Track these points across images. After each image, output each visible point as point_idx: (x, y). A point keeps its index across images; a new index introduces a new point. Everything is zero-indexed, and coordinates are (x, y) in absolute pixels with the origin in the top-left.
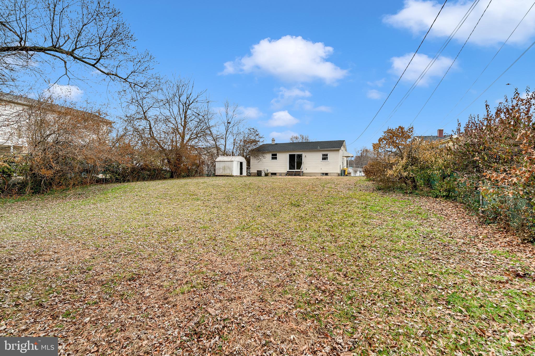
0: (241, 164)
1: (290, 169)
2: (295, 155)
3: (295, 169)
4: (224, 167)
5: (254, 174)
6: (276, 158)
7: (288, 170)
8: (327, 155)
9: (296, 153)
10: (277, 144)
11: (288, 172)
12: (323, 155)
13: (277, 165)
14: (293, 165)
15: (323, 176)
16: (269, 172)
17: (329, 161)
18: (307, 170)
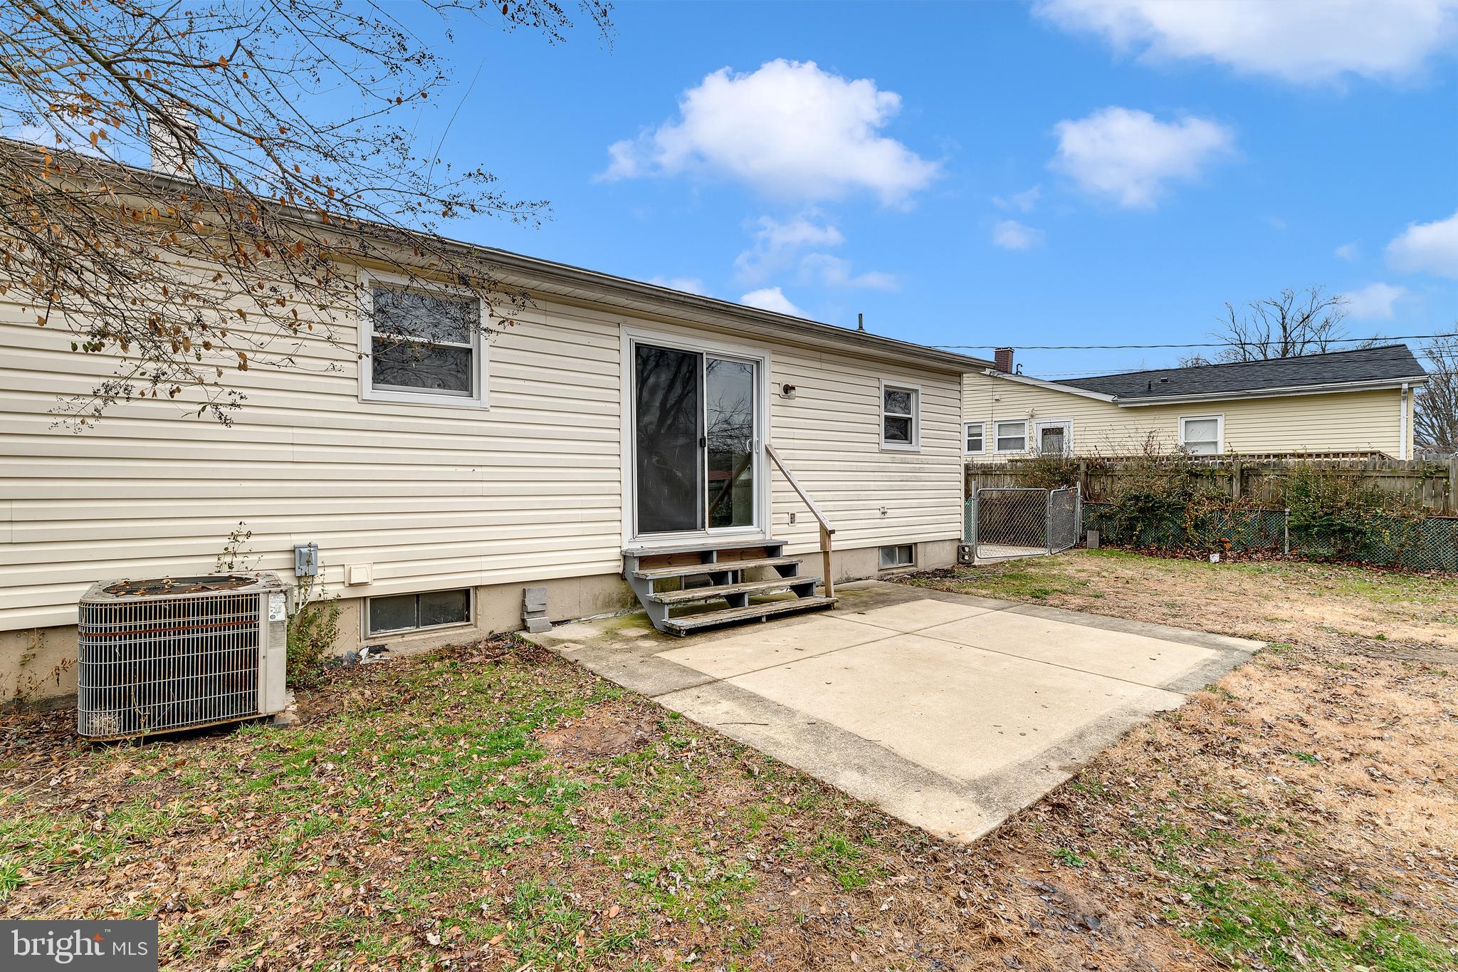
7: (627, 535)
8: (905, 402)
11: (630, 560)
12: (890, 398)
13: (477, 469)
14: (679, 474)
15: (895, 571)
16: (332, 592)
17: (917, 453)
18: (798, 525)
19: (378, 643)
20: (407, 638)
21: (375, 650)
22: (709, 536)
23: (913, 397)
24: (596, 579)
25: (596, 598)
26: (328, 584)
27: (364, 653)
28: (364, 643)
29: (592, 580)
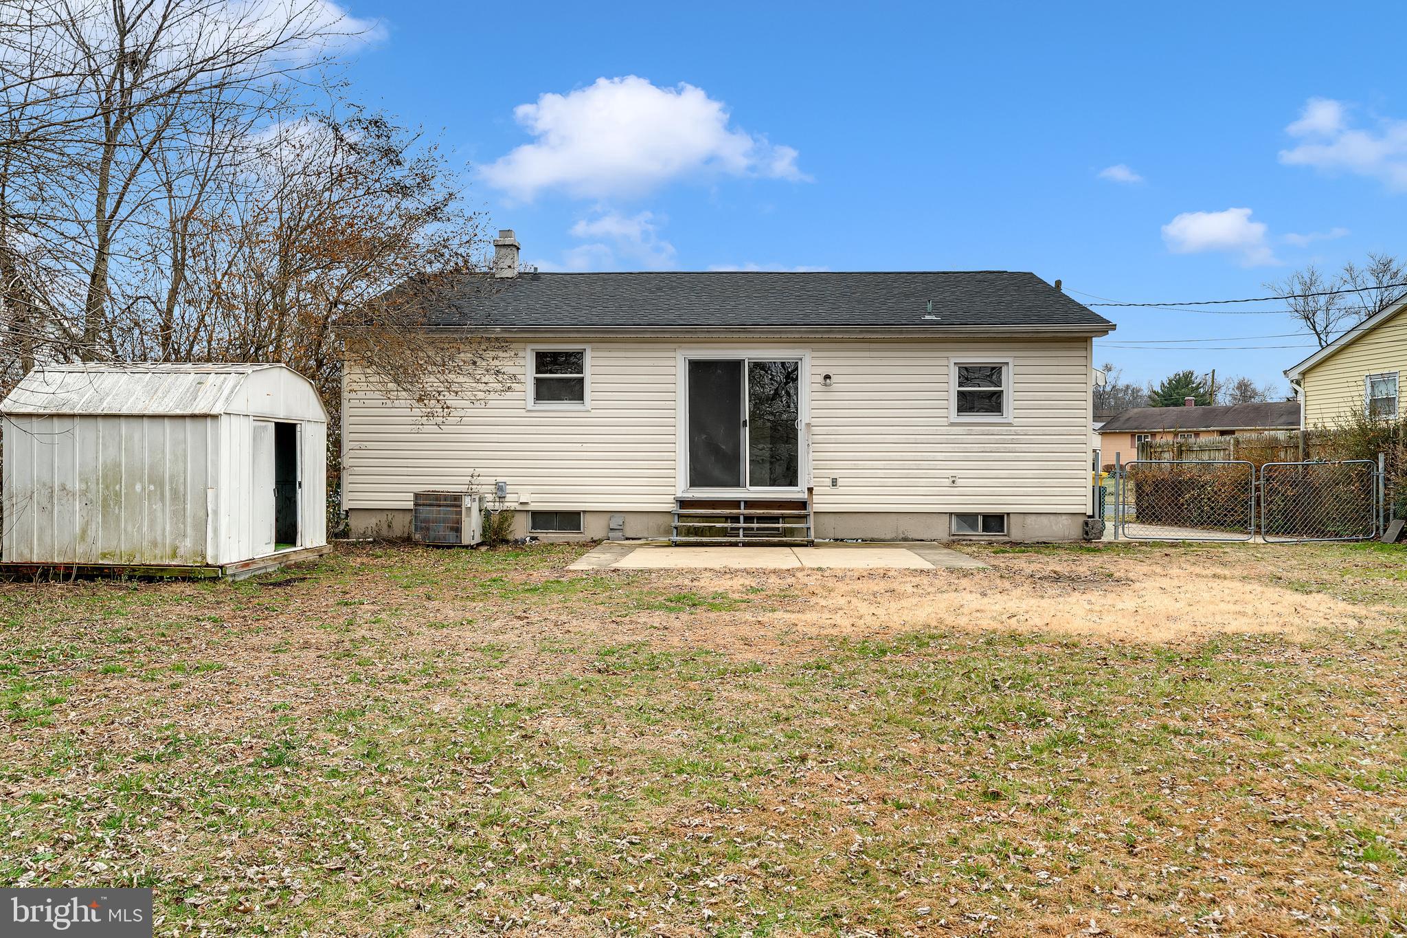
0: (286, 436)
1: (697, 479)
2: (736, 365)
3: (736, 483)
4: (111, 476)
5: (372, 522)
6: (574, 391)
7: (681, 487)
8: (993, 374)
9: (748, 354)
10: (535, 276)
11: (683, 503)
12: (967, 374)
13: (584, 445)
14: (724, 447)
15: (974, 538)
16: (513, 506)
17: (1010, 425)
18: (841, 488)
19: (535, 535)
20: (549, 535)
21: (533, 539)
22: (749, 491)
23: (1004, 369)
24: (660, 514)
25: (659, 527)
26: (511, 503)
27: (528, 539)
28: (529, 534)
29: (656, 514)
